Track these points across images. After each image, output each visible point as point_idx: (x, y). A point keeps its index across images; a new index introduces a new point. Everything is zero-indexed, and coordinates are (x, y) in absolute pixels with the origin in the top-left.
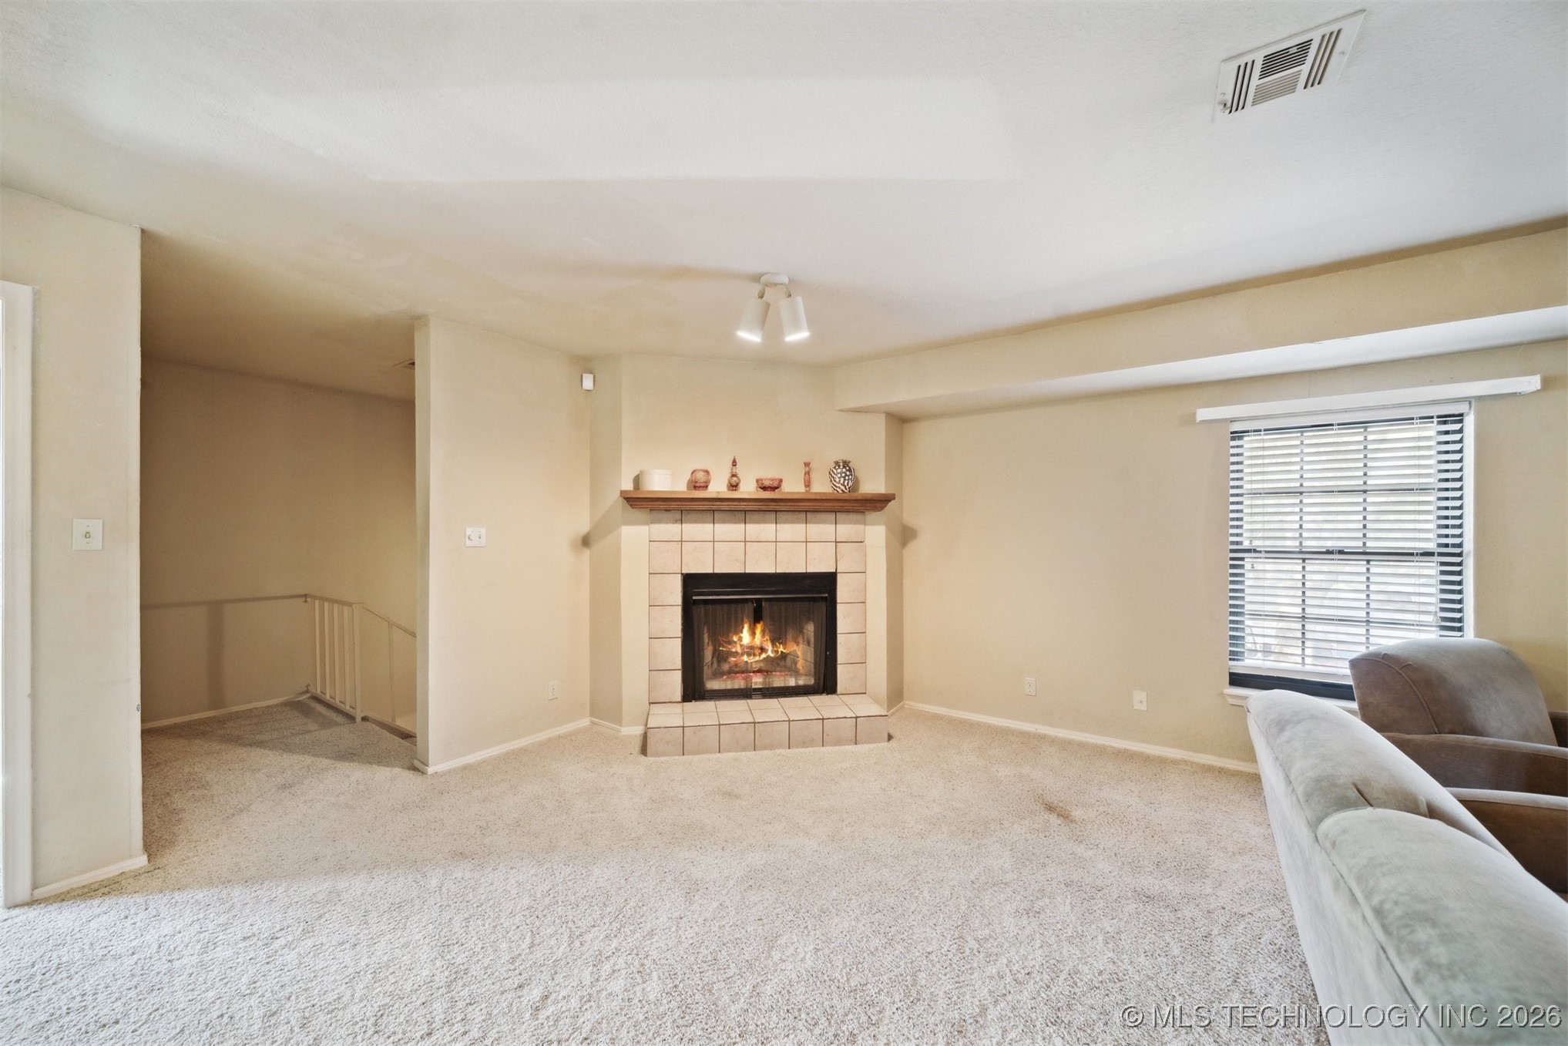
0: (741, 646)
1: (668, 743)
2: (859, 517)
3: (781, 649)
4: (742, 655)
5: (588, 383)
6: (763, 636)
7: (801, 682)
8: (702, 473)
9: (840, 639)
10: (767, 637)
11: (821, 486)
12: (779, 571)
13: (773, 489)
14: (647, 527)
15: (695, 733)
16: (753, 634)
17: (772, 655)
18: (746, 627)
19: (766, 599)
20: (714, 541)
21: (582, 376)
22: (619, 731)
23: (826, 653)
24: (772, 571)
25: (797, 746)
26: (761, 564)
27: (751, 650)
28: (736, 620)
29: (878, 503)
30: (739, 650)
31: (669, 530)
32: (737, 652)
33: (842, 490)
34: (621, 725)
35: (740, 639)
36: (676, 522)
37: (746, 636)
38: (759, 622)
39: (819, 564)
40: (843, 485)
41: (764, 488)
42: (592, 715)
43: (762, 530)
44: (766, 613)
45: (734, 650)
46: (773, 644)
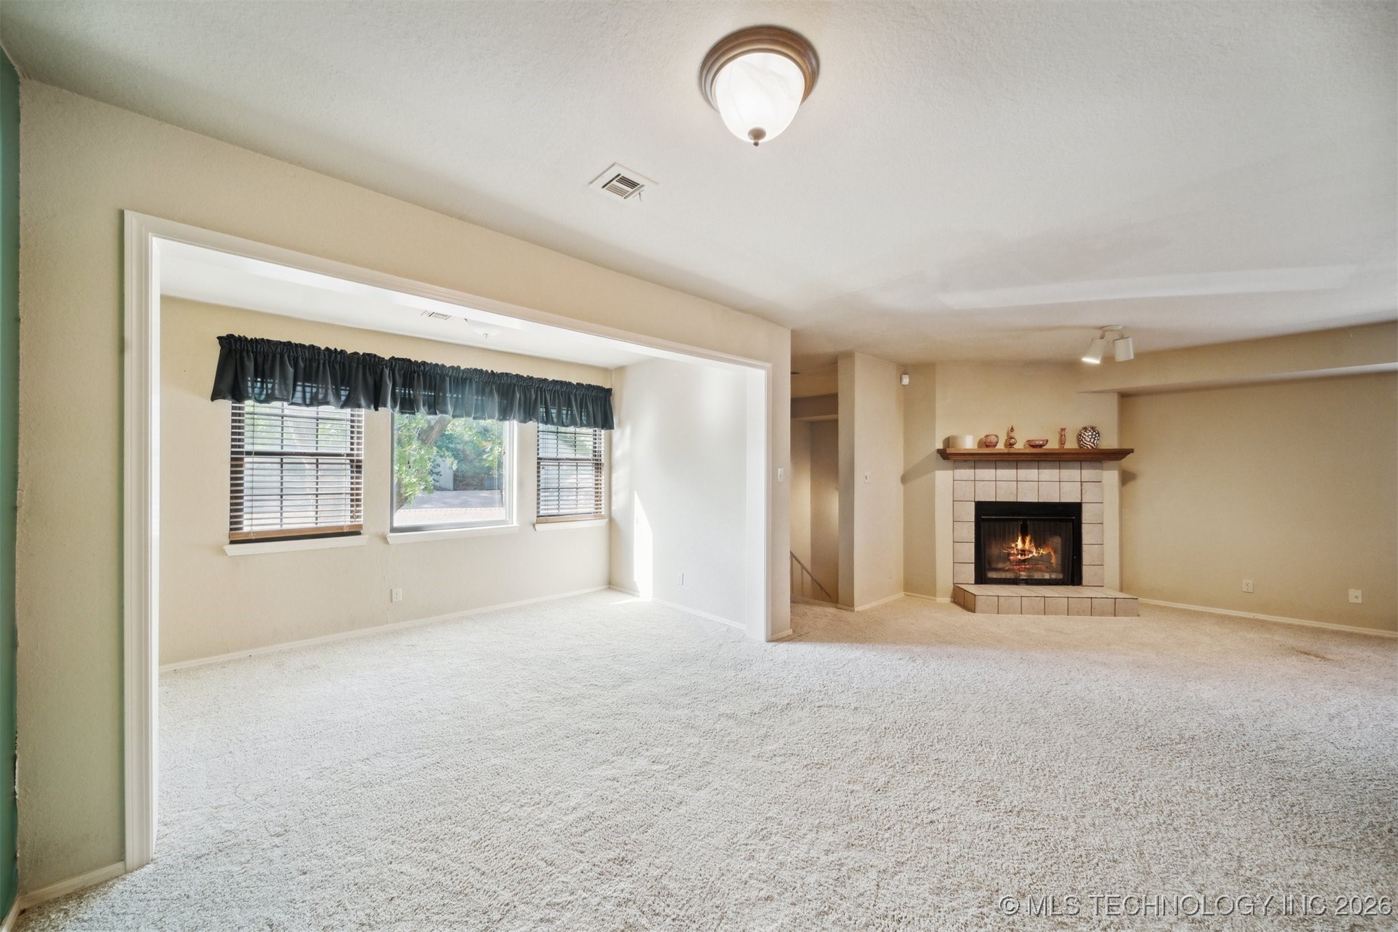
0: (1017, 549)
1: (988, 606)
2: (1098, 464)
3: (1041, 551)
4: (1018, 555)
5: (906, 380)
6: (1030, 544)
7: (1053, 576)
8: (994, 437)
9: (1085, 548)
10: (1033, 545)
11: (1071, 444)
12: (1041, 500)
13: (1041, 446)
14: (952, 472)
15: (1006, 600)
16: (1024, 542)
17: (1036, 555)
18: (1020, 538)
19: (1030, 519)
20: (996, 481)
21: (901, 377)
22: (936, 600)
23: (1073, 557)
24: (1035, 500)
25: (1073, 615)
26: (1028, 495)
27: (1023, 552)
28: (1013, 533)
29: (1117, 455)
30: (1016, 552)
31: (966, 473)
32: (1014, 554)
33: (1091, 446)
34: (935, 596)
35: (1016, 545)
36: (971, 468)
37: (1020, 545)
38: (1027, 536)
39: (1070, 497)
40: (1093, 443)
41: (1033, 446)
42: (904, 591)
43: (1030, 474)
44: (1030, 528)
45: (1012, 552)
46: (1037, 548)
